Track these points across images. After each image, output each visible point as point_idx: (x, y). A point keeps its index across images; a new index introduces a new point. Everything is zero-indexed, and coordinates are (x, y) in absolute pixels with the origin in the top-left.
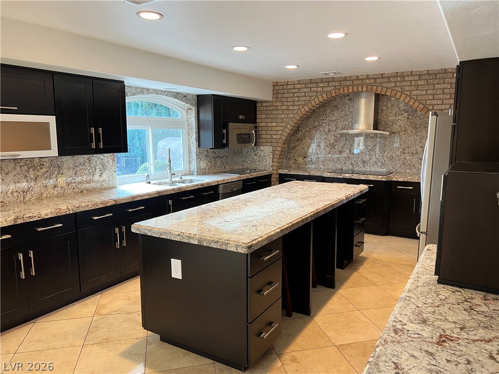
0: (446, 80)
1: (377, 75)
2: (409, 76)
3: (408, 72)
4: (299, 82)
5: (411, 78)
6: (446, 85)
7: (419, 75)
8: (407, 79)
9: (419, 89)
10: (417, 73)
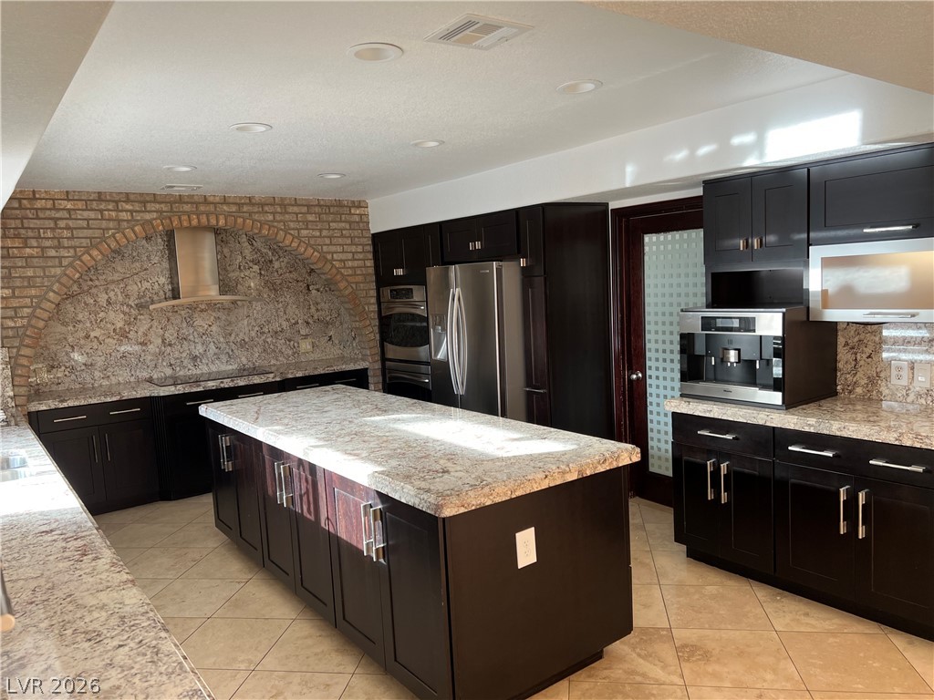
0: (343, 216)
1: (241, 198)
2: (293, 205)
3: (290, 199)
4: (68, 196)
5: (296, 209)
6: (343, 224)
7: (308, 206)
8: (290, 209)
9: (310, 227)
10: (304, 203)
